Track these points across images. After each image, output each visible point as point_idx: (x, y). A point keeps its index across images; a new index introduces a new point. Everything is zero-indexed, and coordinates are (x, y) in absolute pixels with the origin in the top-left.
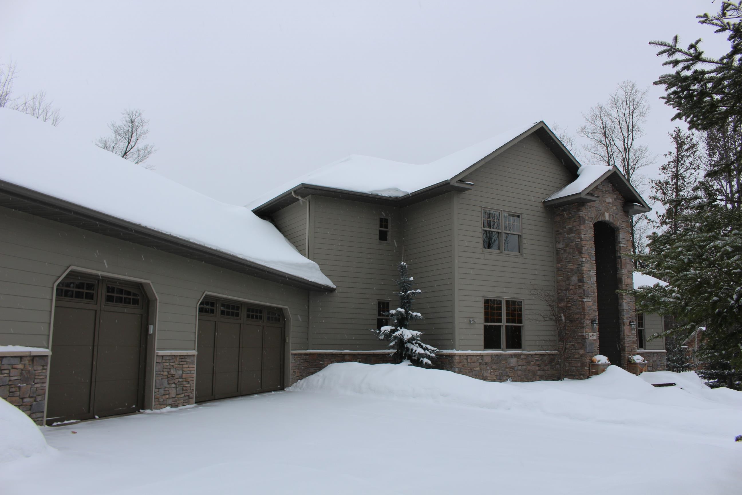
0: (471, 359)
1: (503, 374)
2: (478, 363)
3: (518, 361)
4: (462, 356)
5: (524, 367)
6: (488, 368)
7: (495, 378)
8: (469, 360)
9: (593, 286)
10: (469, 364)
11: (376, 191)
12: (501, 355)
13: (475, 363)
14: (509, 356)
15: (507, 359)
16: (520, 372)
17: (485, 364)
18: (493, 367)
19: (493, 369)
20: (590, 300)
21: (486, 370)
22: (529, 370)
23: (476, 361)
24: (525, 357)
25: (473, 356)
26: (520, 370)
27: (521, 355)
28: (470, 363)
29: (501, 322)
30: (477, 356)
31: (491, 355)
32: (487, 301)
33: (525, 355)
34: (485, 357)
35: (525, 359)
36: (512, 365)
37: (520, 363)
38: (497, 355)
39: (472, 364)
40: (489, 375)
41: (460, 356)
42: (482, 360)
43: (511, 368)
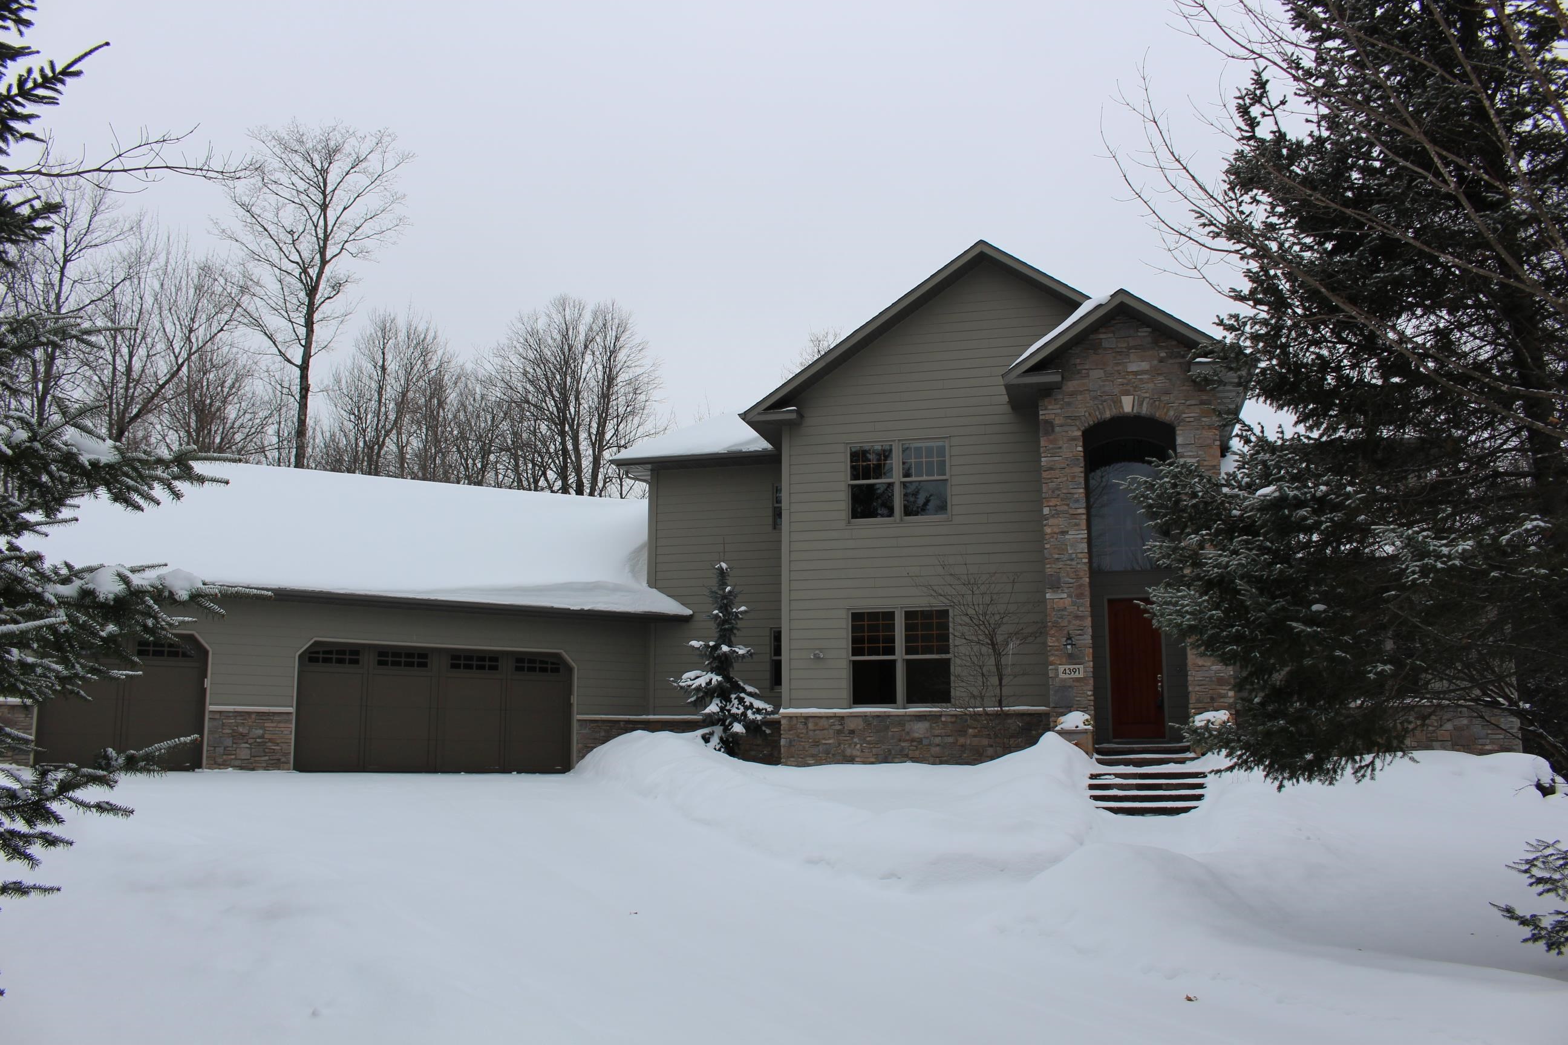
0: (816, 724)
1: (893, 752)
2: (831, 731)
3: (931, 728)
4: (795, 719)
5: (950, 740)
6: (856, 740)
7: (873, 760)
8: (811, 726)
9: (1074, 563)
10: (811, 733)
11: (736, 445)
12: (889, 716)
13: (825, 732)
14: (909, 718)
15: (904, 725)
16: (938, 748)
17: (849, 733)
18: (868, 739)
19: (869, 743)
20: (1065, 596)
21: (850, 745)
22: (962, 746)
23: (827, 726)
24: (953, 720)
25: (821, 717)
26: (938, 745)
27: (941, 716)
28: (814, 730)
29: (894, 654)
30: (828, 717)
31: (864, 717)
32: (856, 617)
33: (952, 716)
34: (847, 721)
35: (952, 722)
36: (916, 735)
37: (937, 732)
38: (878, 716)
39: (817, 732)
40: (858, 753)
41: (791, 717)
42: (841, 724)
43: (913, 740)
